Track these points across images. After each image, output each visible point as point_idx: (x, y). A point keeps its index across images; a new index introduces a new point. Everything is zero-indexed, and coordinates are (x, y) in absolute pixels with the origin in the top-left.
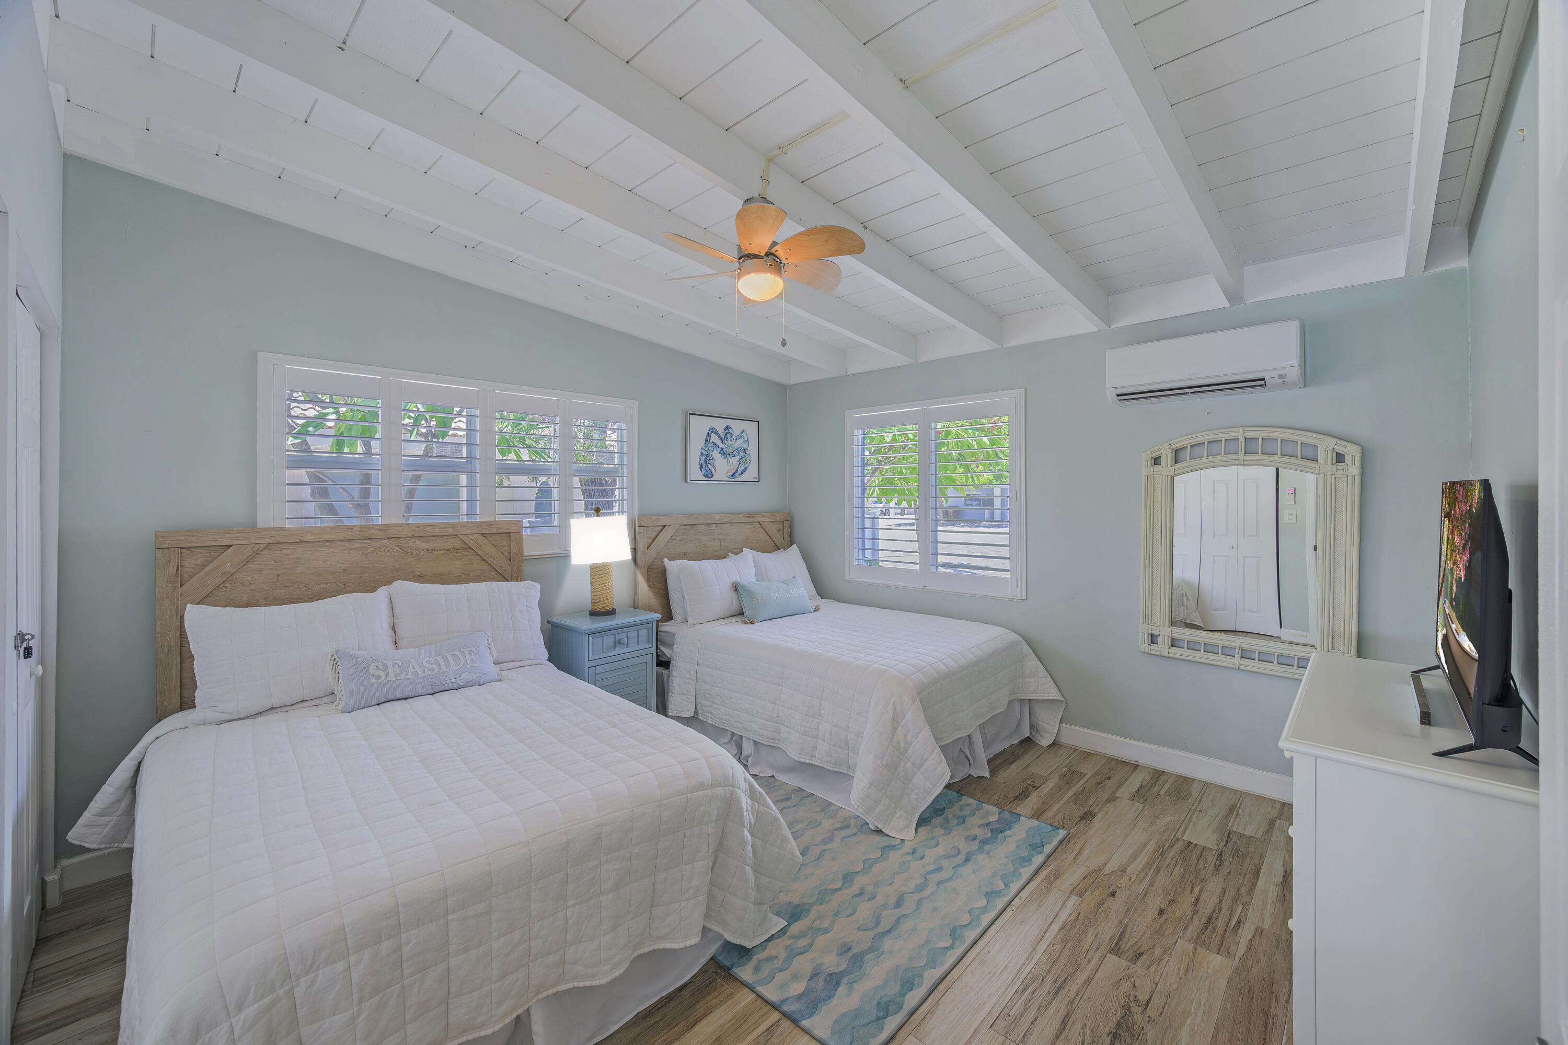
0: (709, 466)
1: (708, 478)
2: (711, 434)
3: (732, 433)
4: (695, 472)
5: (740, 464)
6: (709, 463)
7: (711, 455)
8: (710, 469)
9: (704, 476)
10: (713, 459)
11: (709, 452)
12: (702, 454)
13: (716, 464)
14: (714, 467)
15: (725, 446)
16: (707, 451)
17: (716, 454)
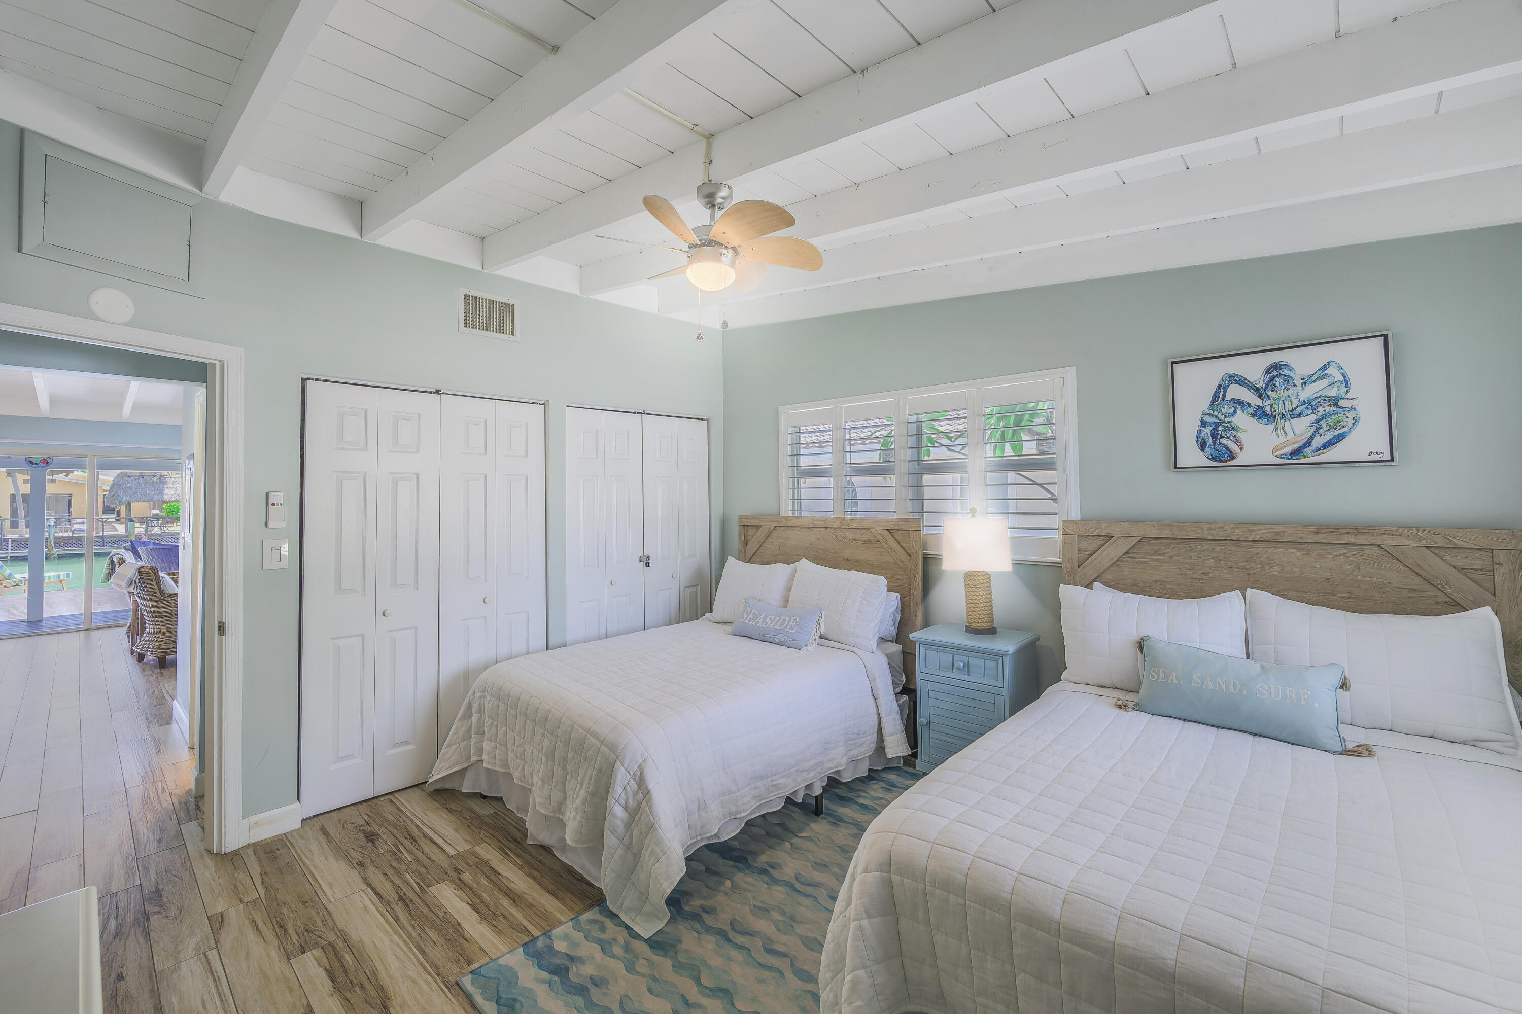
0: (1224, 441)
1: (1223, 461)
2: (1226, 387)
3: (1291, 374)
4: (1190, 454)
5: (1317, 430)
6: (1221, 437)
7: (1229, 422)
8: (1226, 447)
9: (1213, 459)
10: (1233, 429)
11: (1222, 418)
12: (1204, 424)
13: (1242, 436)
14: (1237, 442)
15: (1269, 402)
16: (1216, 416)
17: (1241, 419)
